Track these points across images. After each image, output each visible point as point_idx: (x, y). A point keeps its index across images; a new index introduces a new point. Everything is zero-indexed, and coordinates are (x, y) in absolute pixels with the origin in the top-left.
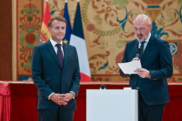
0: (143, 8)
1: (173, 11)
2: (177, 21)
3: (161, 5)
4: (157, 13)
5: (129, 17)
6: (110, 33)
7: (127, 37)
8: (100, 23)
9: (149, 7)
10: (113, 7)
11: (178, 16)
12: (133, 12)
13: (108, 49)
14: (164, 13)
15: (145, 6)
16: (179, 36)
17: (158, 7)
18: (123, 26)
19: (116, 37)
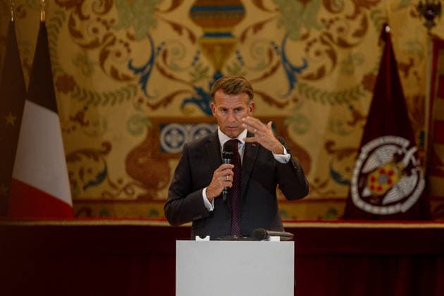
0: (192, 37)
1: (266, 47)
2: (274, 70)
3: (238, 30)
4: (227, 49)
5: (159, 59)
6: (112, 98)
7: (154, 107)
8: (89, 73)
9: (207, 35)
10: (121, 35)
11: (277, 58)
12: (170, 47)
13: (107, 137)
14: (244, 50)
15: (198, 31)
16: (281, 106)
17: (229, 35)
18: (144, 81)
19: (128, 109)
